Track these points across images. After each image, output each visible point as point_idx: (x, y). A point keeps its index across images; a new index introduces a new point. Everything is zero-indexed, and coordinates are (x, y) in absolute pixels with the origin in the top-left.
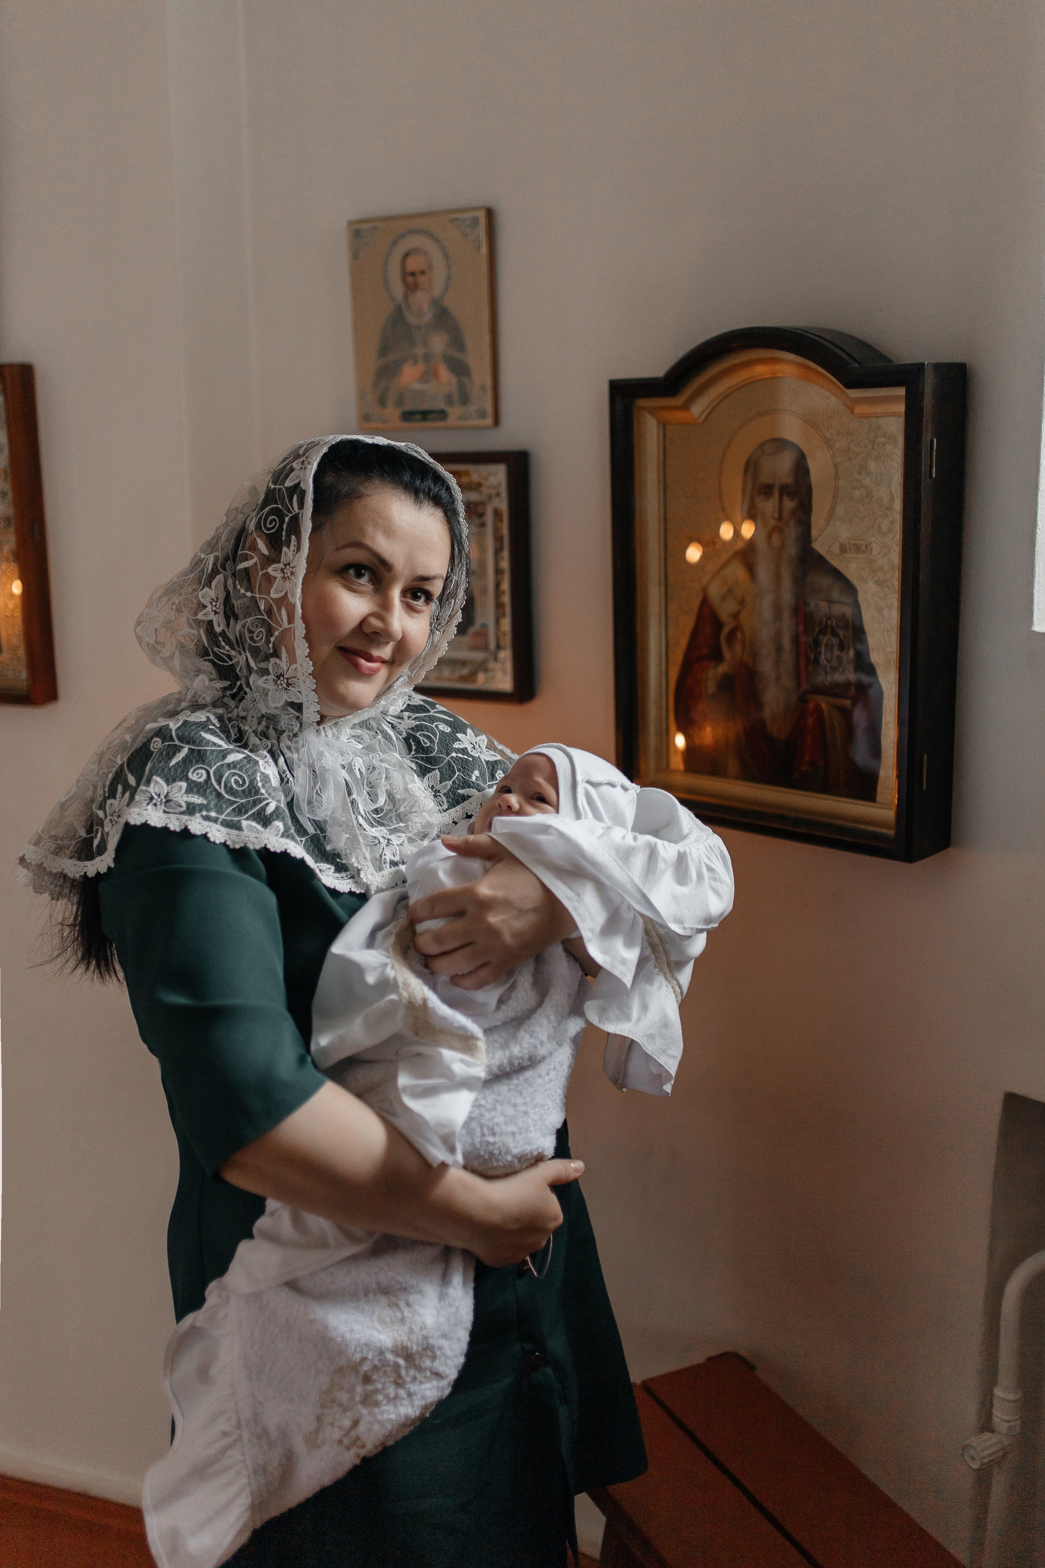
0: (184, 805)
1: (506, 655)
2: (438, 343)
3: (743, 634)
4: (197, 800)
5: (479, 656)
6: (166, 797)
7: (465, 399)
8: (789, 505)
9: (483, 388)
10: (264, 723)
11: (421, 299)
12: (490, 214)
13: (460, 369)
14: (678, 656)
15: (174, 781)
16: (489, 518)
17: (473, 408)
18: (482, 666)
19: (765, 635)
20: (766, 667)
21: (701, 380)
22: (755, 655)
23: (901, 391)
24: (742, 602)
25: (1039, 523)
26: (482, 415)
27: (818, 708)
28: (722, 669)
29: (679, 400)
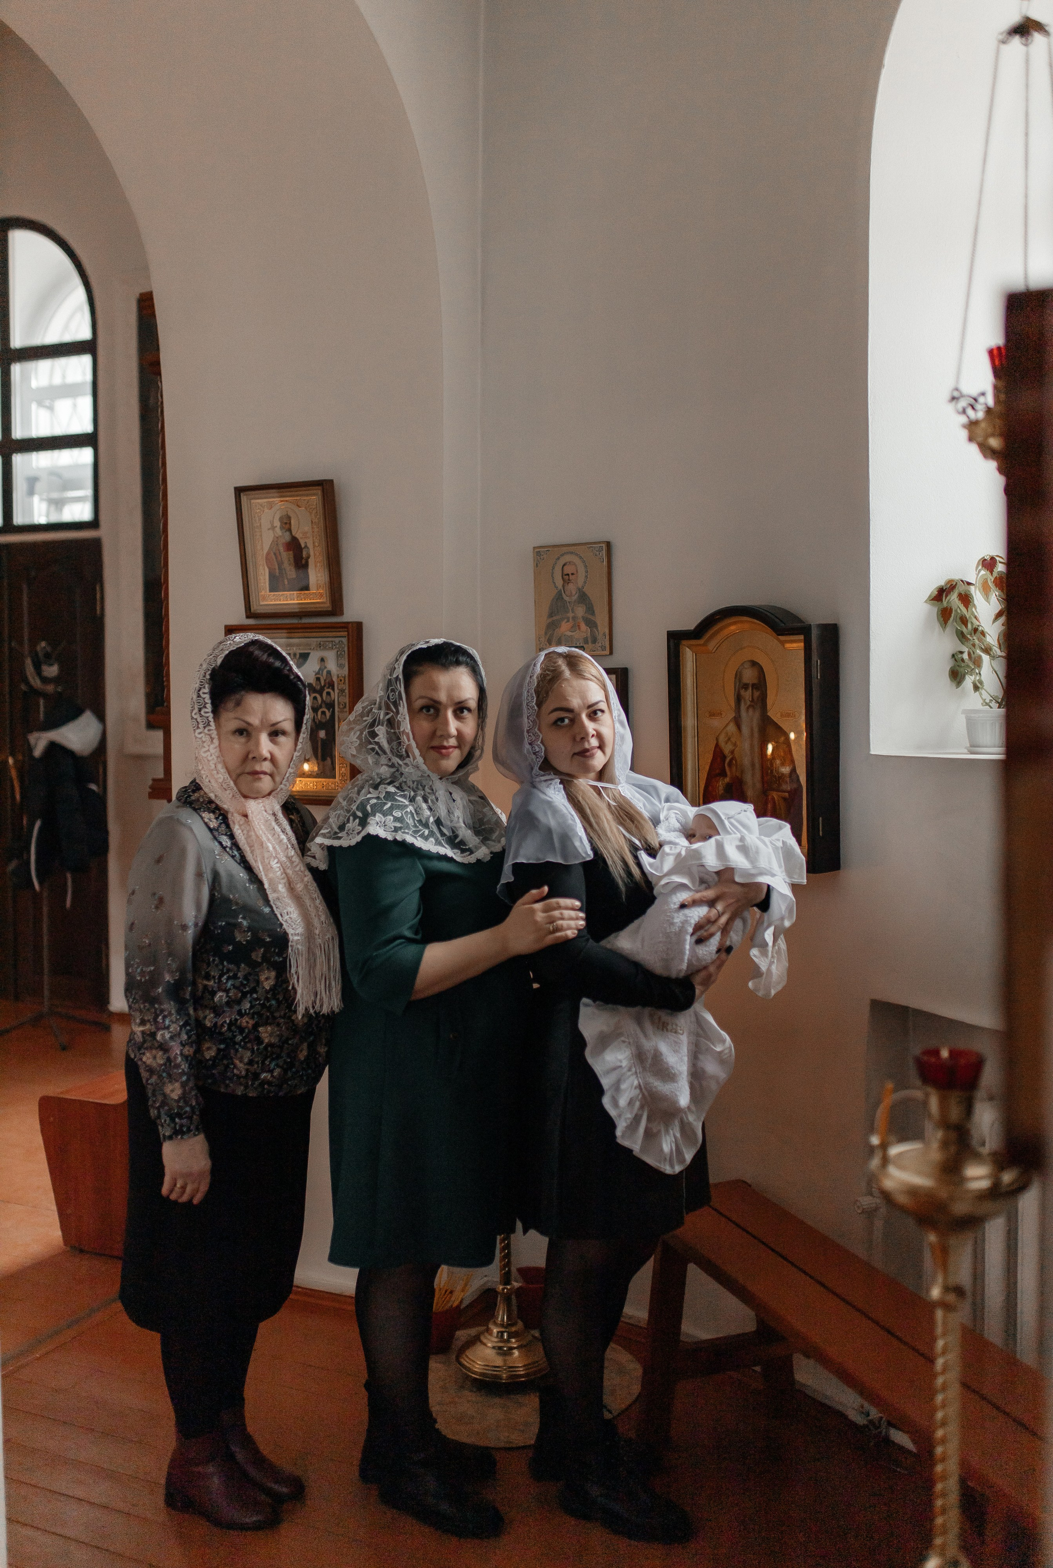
0: (393, 828)
2: (580, 611)
3: (736, 761)
4: (398, 825)
6: (384, 823)
7: (595, 640)
8: (757, 694)
9: (604, 634)
10: (415, 783)
11: (571, 587)
12: (609, 544)
13: (591, 624)
14: (704, 776)
15: (387, 816)
17: (598, 645)
19: (746, 761)
20: (748, 778)
21: (711, 632)
22: (742, 772)
23: (802, 637)
24: (735, 745)
25: (871, 700)
26: (603, 648)
27: (773, 799)
28: (727, 780)
29: (701, 642)
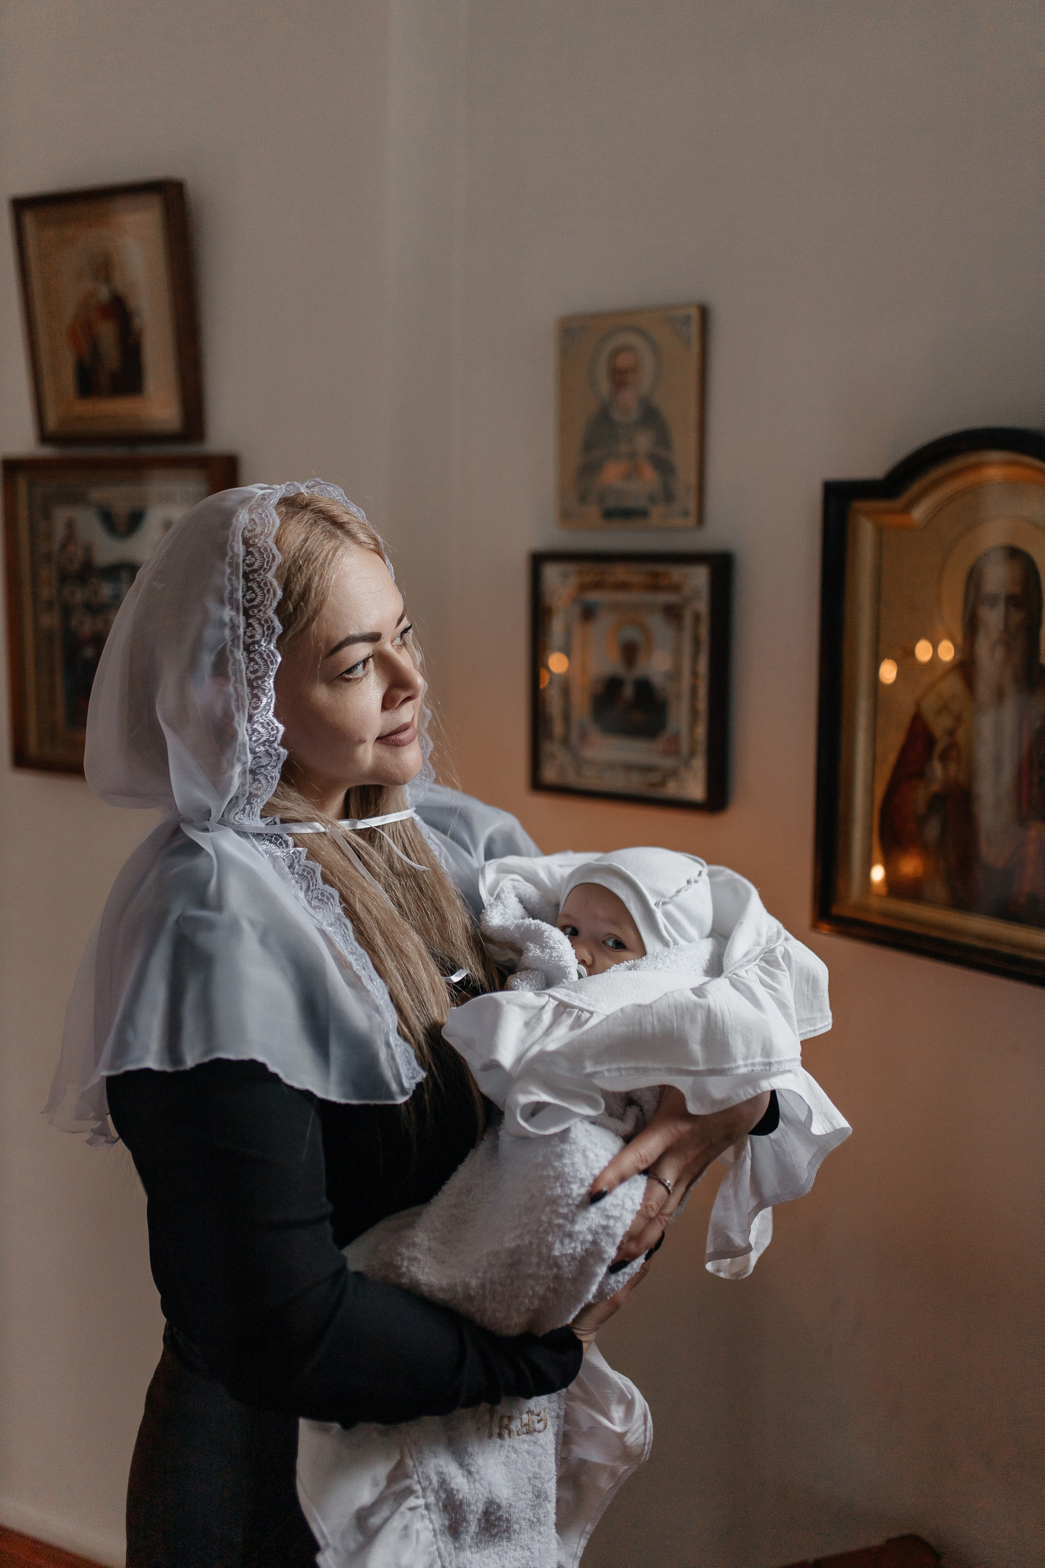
1: (699, 764)
2: (644, 442)
3: (959, 751)
5: (668, 763)
7: (668, 496)
8: (1016, 617)
9: (688, 487)
11: (629, 398)
12: (704, 313)
13: (664, 467)
14: (885, 774)
16: (688, 621)
17: (676, 506)
18: (673, 773)
19: (983, 755)
20: (983, 789)
22: (971, 775)
24: (958, 719)
26: (686, 514)
28: (934, 788)
29: (897, 503)
